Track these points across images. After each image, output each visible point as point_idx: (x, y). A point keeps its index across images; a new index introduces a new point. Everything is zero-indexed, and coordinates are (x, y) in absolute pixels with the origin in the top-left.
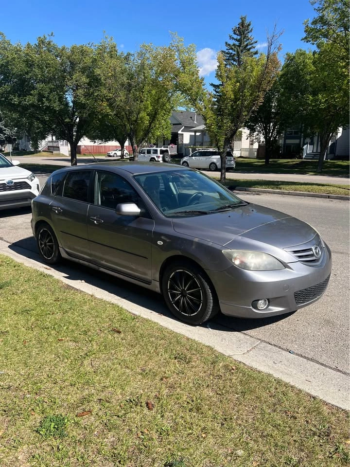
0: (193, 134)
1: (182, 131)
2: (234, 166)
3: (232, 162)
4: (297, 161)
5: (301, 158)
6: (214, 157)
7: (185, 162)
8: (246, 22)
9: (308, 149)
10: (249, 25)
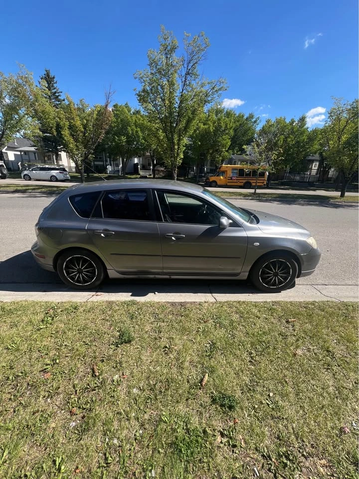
0: (19, 153)
1: (6, 150)
2: (70, 178)
3: (68, 176)
4: (106, 175)
5: (106, 173)
6: (52, 171)
7: (25, 175)
8: (51, 75)
9: (109, 168)
10: (54, 78)
